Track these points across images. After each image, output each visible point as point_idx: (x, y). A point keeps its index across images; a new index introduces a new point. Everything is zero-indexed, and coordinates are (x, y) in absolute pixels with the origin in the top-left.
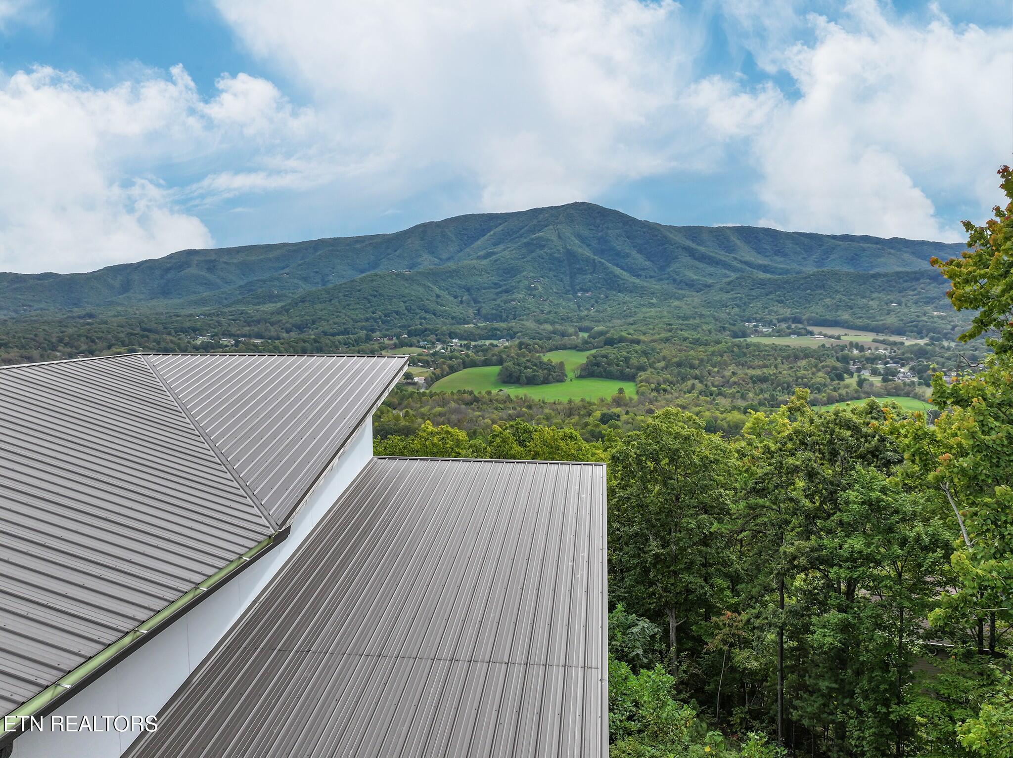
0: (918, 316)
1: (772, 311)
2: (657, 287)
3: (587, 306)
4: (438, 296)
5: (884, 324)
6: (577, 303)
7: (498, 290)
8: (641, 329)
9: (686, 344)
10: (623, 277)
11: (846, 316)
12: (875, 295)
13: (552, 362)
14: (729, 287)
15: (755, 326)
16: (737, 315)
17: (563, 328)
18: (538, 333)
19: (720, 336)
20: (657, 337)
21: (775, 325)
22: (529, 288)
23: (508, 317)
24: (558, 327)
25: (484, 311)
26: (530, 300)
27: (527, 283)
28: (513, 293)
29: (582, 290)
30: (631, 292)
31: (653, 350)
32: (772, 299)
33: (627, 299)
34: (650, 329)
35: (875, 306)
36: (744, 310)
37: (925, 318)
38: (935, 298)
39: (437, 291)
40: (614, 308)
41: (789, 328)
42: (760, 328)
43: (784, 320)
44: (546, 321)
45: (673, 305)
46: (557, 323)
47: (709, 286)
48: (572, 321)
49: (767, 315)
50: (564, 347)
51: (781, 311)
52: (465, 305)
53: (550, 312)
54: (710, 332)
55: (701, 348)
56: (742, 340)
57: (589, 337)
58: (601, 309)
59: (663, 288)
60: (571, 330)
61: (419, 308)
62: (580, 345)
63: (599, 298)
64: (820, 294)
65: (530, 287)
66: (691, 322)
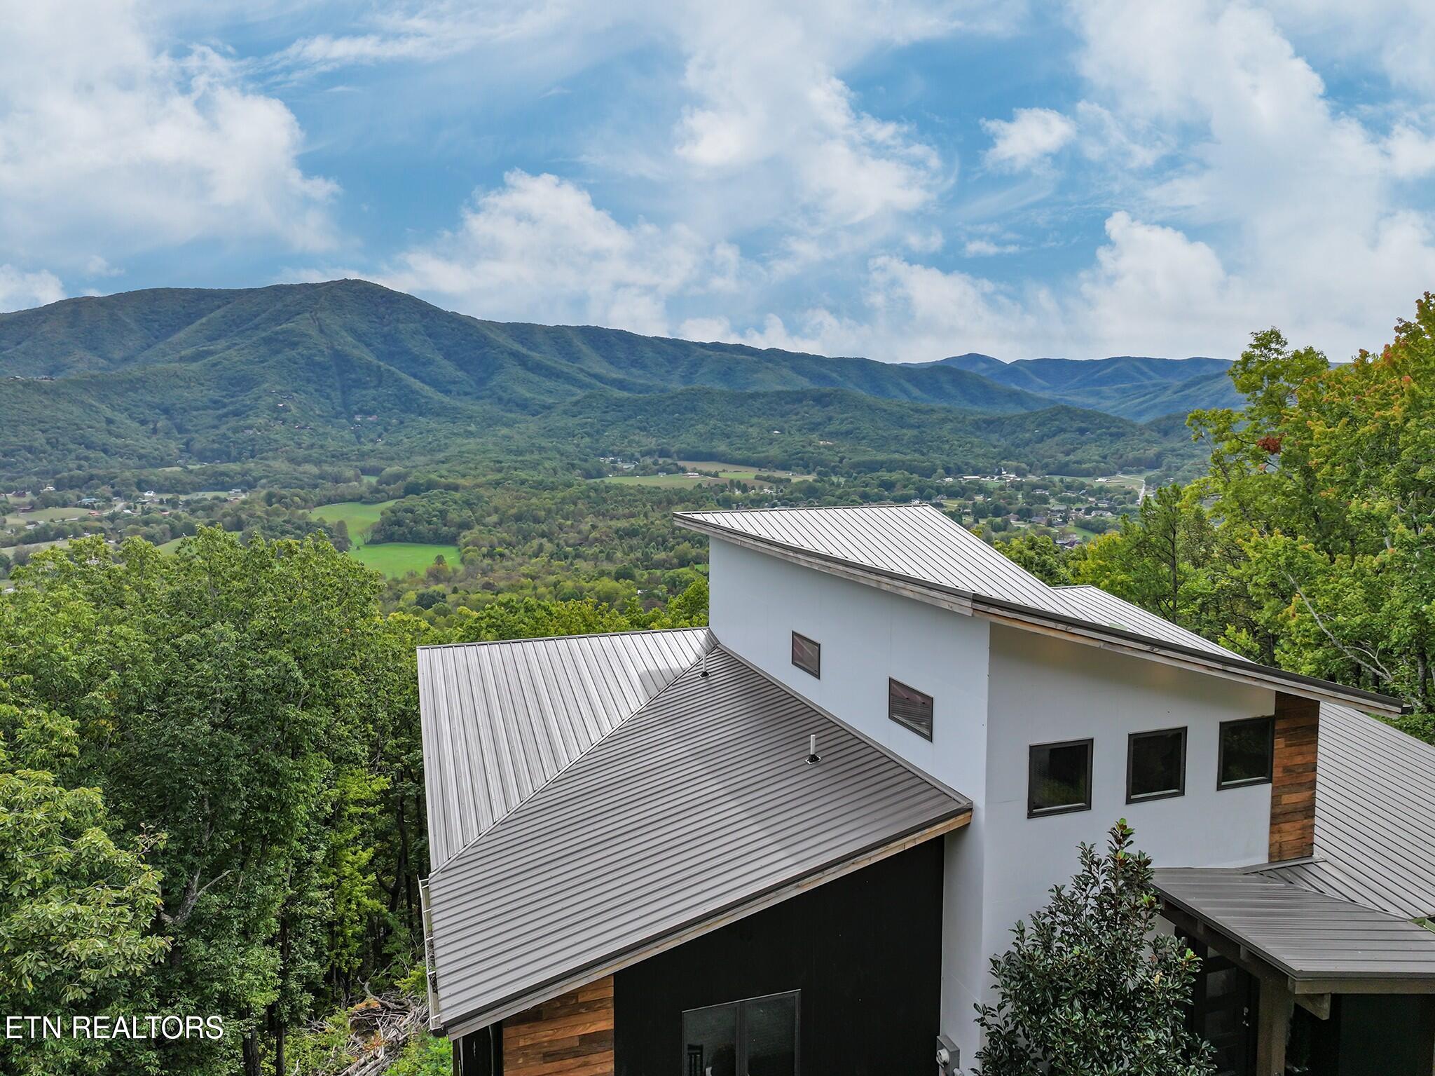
0: (804, 447)
1: (633, 441)
2: (475, 408)
3: (373, 436)
4: (110, 421)
5: (767, 457)
6: (355, 432)
7: (220, 412)
8: (457, 469)
9: (525, 488)
10: (424, 394)
11: (722, 447)
12: (754, 420)
13: (325, 522)
14: (575, 409)
15: (612, 462)
16: (589, 447)
17: (336, 469)
18: (296, 479)
19: (569, 477)
20: (482, 480)
21: (638, 460)
22: (275, 409)
23: (240, 454)
24: (327, 468)
25: (197, 446)
26: (277, 427)
27: (271, 400)
28: (248, 416)
29: (361, 411)
30: (438, 415)
31: (479, 498)
32: (632, 425)
33: (433, 425)
34: (471, 469)
35: (755, 435)
36: (597, 440)
37: (810, 449)
38: (820, 424)
39: (109, 413)
40: (414, 439)
41: (655, 463)
42: (619, 465)
43: (649, 453)
44: (307, 460)
45: (500, 434)
46: (326, 462)
47: (549, 408)
48: (348, 459)
49: (626, 447)
50: (341, 499)
51: (644, 441)
52: (161, 435)
53: (312, 446)
54: (555, 472)
55: (546, 494)
56: (598, 480)
57: (380, 483)
58: (393, 440)
59: (484, 410)
60: (349, 473)
61: (74, 440)
62: (367, 495)
63: (389, 424)
64: (691, 419)
65: (276, 407)
66: (528, 457)
